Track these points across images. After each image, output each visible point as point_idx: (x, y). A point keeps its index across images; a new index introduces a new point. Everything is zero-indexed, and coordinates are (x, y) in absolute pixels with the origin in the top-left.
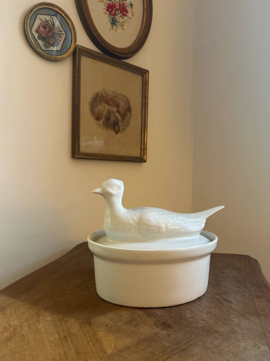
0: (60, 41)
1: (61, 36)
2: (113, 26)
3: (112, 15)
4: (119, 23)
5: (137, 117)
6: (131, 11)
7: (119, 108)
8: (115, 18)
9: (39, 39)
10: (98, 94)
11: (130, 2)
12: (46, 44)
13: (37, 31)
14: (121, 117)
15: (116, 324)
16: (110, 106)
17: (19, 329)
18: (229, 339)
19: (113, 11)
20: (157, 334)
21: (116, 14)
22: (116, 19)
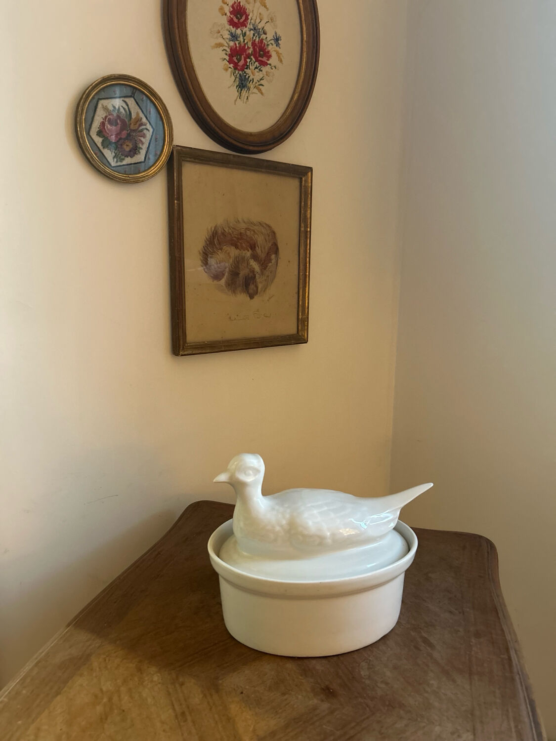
0: (143, 143)
1: (144, 134)
2: (242, 92)
3: (239, 70)
4: (252, 83)
5: (289, 261)
6: (277, 53)
7: (255, 251)
8: (245, 74)
9: (104, 148)
10: (216, 232)
11: (274, 34)
12: (117, 154)
13: (99, 133)
14: (259, 266)
15: (256, 689)
16: (239, 249)
17: (115, 699)
18: (419, 719)
19: (240, 61)
20: (315, 708)
21: (247, 65)
22: (247, 77)
